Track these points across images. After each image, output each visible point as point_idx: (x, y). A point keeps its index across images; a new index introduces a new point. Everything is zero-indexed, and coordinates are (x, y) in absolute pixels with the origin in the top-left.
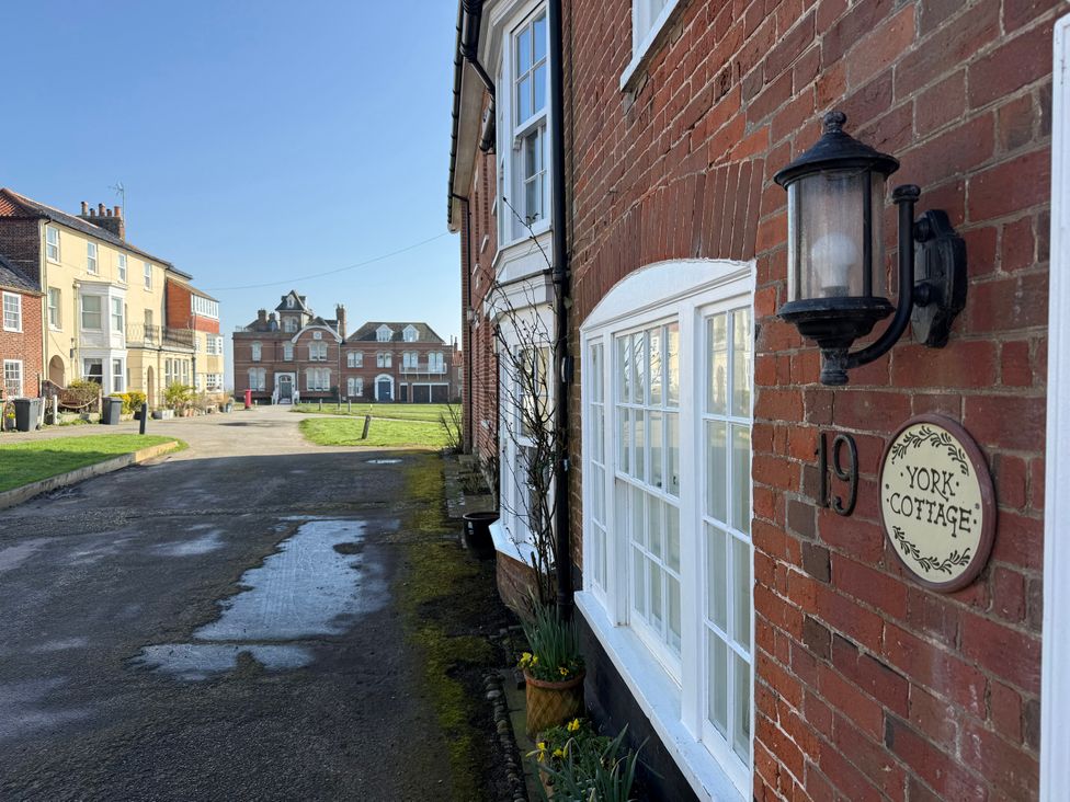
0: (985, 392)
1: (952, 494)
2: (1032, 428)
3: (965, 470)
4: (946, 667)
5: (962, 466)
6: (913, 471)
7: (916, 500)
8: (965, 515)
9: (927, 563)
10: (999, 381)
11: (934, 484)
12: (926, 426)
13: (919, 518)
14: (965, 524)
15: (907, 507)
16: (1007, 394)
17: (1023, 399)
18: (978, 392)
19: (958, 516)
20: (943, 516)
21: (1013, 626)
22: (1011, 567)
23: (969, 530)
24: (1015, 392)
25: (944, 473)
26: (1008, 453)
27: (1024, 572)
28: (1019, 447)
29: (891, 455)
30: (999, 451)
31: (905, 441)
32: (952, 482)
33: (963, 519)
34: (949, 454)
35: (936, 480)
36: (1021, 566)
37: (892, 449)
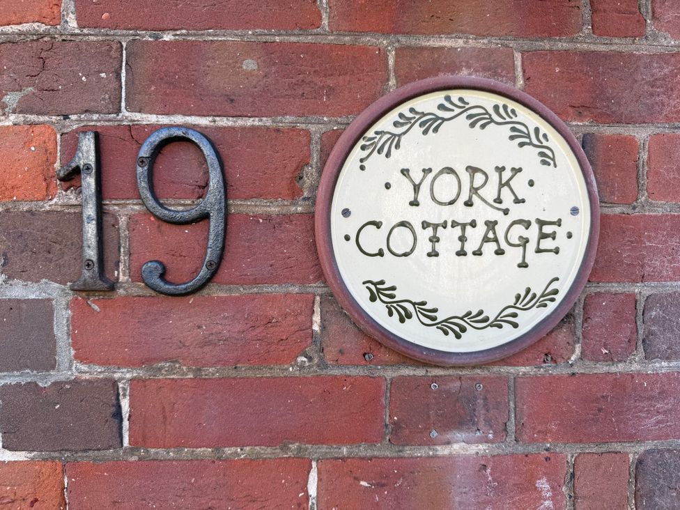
0: (562, 45)
1: (517, 201)
2: (652, 95)
3: (547, 159)
4: (485, 477)
5: (542, 154)
6: (417, 176)
7: (425, 225)
8: (547, 229)
9: (454, 327)
10: (587, 29)
11: (474, 190)
12: (455, 95)
13: (434, 254)
14: (547, 243)
15: (402, 240)
16: (602, 48)
17: (631, 55)
18: (546, 45)
19: (533, 233)
20: (496, 240)
21: (620, 368)
22: (615, 287)
23: (557, 251)
24: (619, 45)
25: (500, 170)
26: (608, 131)
27: (636, 289)
28: (629, 121)
29: (357, 153)
30: (594, 129)
31: (396, 124)
32: (519, 184)
33: (543, 236)
34: (512, 138)
35: (477, 183)
36: (634, 281)
37: (362, 142)
